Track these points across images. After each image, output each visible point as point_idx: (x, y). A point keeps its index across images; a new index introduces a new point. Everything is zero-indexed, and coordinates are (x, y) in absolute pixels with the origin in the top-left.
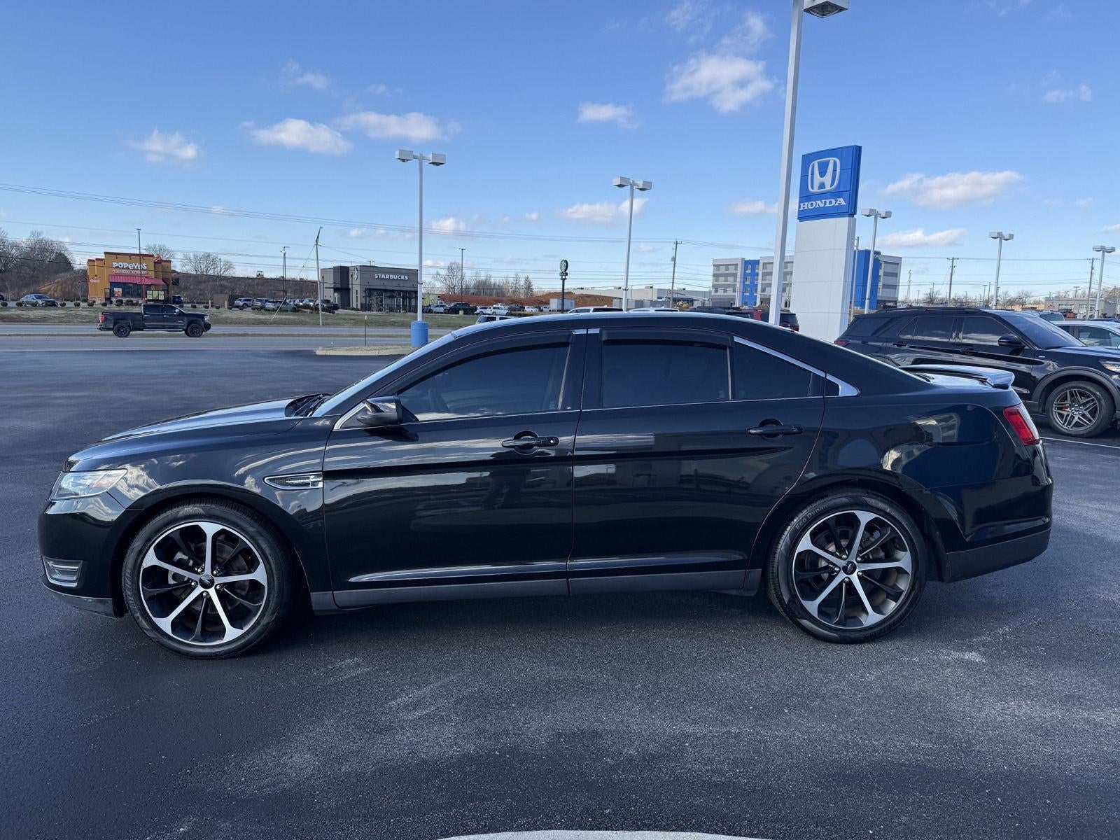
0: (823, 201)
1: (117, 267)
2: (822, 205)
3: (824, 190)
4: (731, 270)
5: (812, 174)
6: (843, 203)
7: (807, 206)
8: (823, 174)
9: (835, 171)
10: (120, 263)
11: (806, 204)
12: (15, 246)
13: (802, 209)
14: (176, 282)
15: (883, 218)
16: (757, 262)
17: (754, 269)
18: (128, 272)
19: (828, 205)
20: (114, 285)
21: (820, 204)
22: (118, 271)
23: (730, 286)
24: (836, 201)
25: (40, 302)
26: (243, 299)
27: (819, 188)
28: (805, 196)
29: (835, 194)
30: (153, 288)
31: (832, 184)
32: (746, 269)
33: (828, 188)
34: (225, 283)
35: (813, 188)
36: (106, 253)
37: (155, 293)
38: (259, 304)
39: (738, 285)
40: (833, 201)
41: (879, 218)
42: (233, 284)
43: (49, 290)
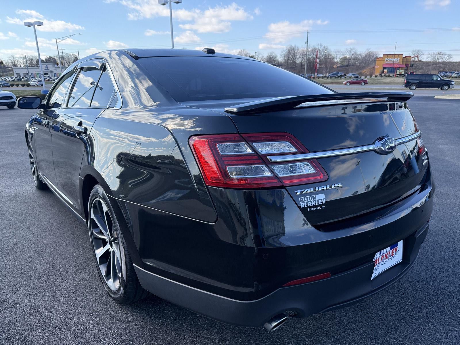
1: (387, 61)
10: (389, 59)
12: (360, 55)
14: (412, 66)
18: (391, 62)
20: (384, 68)
22: (387, 62)
25: (353, 76)
26: (444, 72)
30: (400, 69)
34: (441, 65)
36: (384, 55)
37: (401, 71)
38: (450, 74)
42: (445, 65)
43: (366, 71)
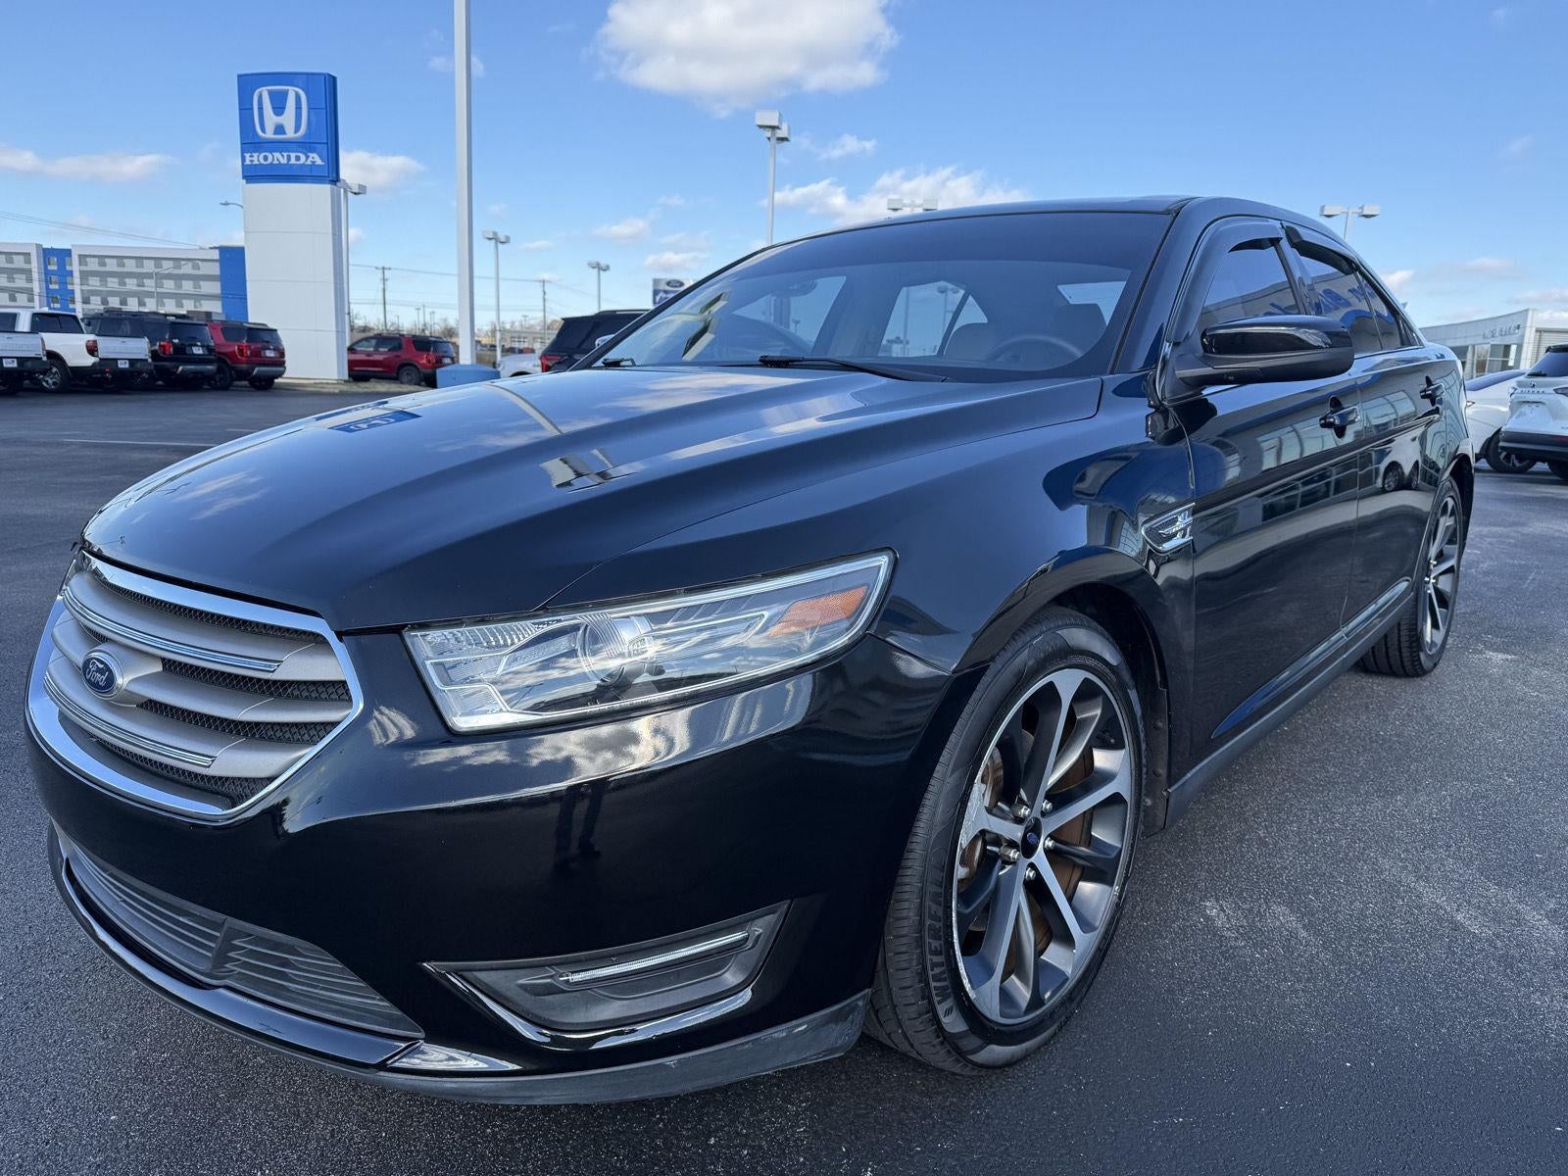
0: (285, 154)
2: (284, 161)
3: (284, 136)
4: (19, 262)
5: (261, 108)
6: (319, 162)
7: (257, 158)
8: (279, 109)
9: (298, 108)
11: (256, 155)
13: (248, 162)
15: (355, 193)
16: (68, 253)
17: (62, 265)
19: (293, 161)
21: (279, 158)
23: (21, 290)
24: (307, 157)
27: (275, 133)
28: (251, 142)
29: (305, 145)
31: (297, 128)
32: (47, 262)
33: (290, 134)
35: (263, 131)
39: (37, 290)
40: (303, 158)
41: (350, 194)
